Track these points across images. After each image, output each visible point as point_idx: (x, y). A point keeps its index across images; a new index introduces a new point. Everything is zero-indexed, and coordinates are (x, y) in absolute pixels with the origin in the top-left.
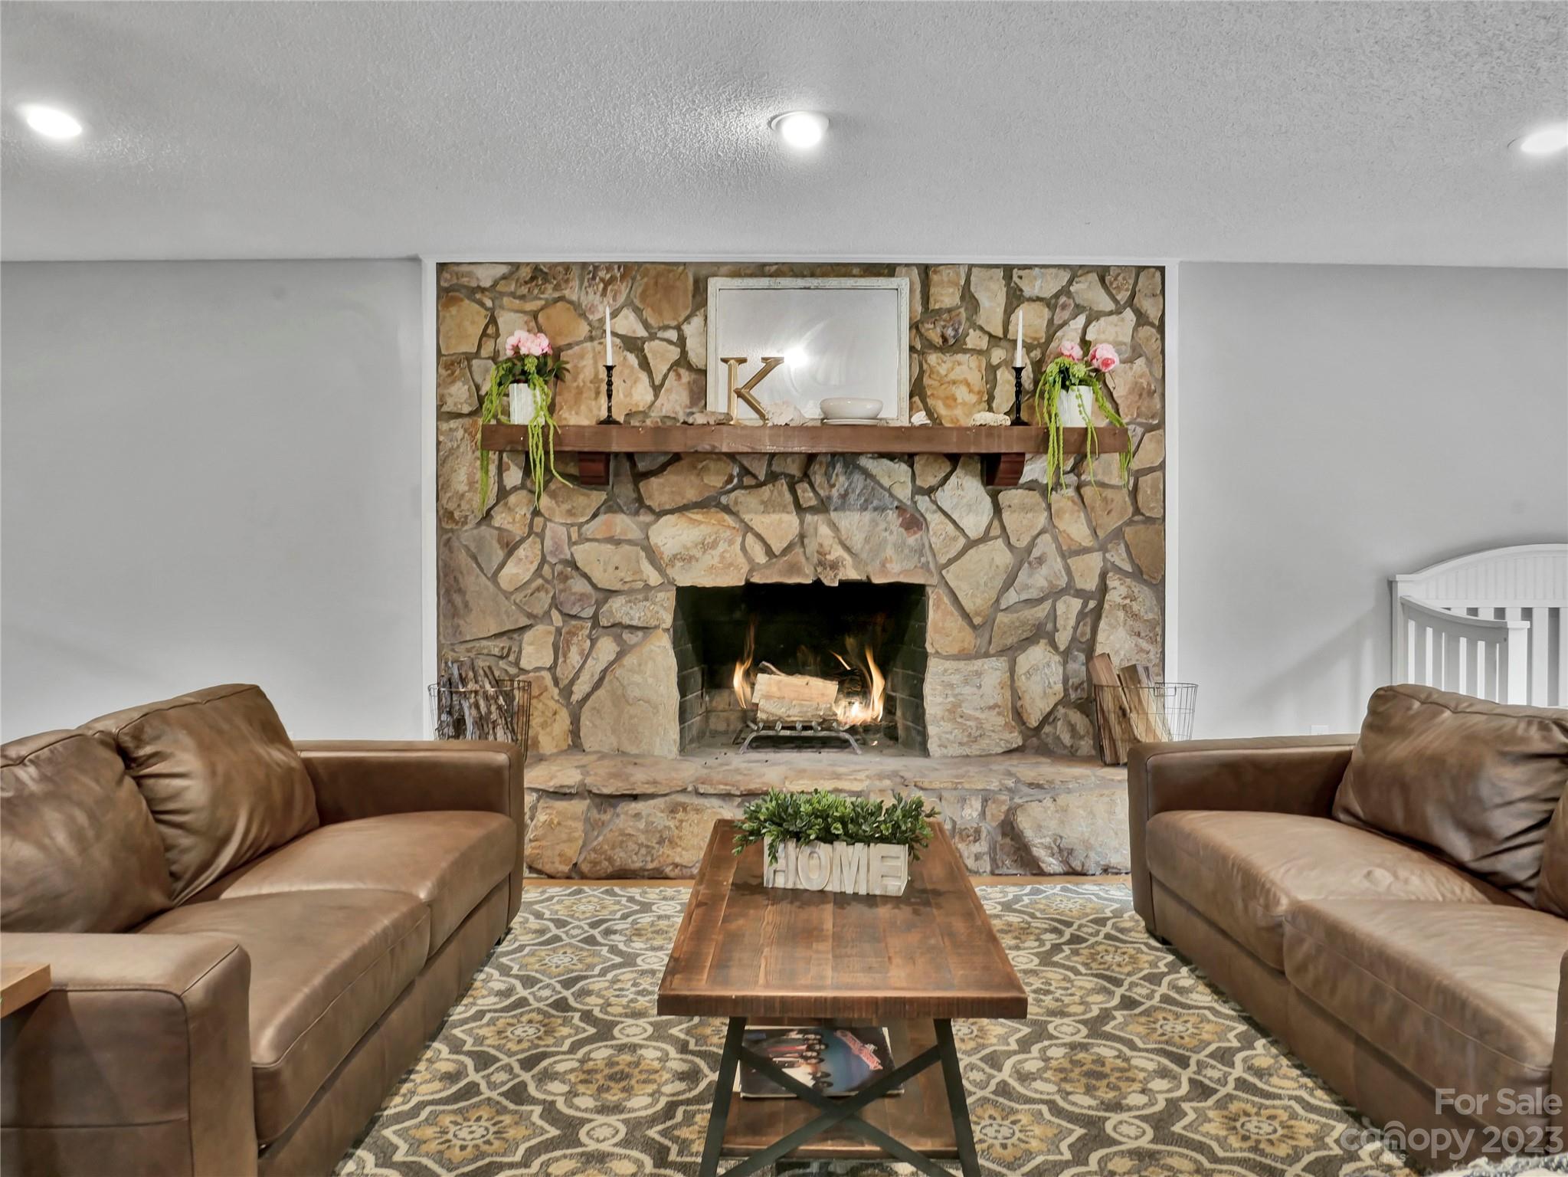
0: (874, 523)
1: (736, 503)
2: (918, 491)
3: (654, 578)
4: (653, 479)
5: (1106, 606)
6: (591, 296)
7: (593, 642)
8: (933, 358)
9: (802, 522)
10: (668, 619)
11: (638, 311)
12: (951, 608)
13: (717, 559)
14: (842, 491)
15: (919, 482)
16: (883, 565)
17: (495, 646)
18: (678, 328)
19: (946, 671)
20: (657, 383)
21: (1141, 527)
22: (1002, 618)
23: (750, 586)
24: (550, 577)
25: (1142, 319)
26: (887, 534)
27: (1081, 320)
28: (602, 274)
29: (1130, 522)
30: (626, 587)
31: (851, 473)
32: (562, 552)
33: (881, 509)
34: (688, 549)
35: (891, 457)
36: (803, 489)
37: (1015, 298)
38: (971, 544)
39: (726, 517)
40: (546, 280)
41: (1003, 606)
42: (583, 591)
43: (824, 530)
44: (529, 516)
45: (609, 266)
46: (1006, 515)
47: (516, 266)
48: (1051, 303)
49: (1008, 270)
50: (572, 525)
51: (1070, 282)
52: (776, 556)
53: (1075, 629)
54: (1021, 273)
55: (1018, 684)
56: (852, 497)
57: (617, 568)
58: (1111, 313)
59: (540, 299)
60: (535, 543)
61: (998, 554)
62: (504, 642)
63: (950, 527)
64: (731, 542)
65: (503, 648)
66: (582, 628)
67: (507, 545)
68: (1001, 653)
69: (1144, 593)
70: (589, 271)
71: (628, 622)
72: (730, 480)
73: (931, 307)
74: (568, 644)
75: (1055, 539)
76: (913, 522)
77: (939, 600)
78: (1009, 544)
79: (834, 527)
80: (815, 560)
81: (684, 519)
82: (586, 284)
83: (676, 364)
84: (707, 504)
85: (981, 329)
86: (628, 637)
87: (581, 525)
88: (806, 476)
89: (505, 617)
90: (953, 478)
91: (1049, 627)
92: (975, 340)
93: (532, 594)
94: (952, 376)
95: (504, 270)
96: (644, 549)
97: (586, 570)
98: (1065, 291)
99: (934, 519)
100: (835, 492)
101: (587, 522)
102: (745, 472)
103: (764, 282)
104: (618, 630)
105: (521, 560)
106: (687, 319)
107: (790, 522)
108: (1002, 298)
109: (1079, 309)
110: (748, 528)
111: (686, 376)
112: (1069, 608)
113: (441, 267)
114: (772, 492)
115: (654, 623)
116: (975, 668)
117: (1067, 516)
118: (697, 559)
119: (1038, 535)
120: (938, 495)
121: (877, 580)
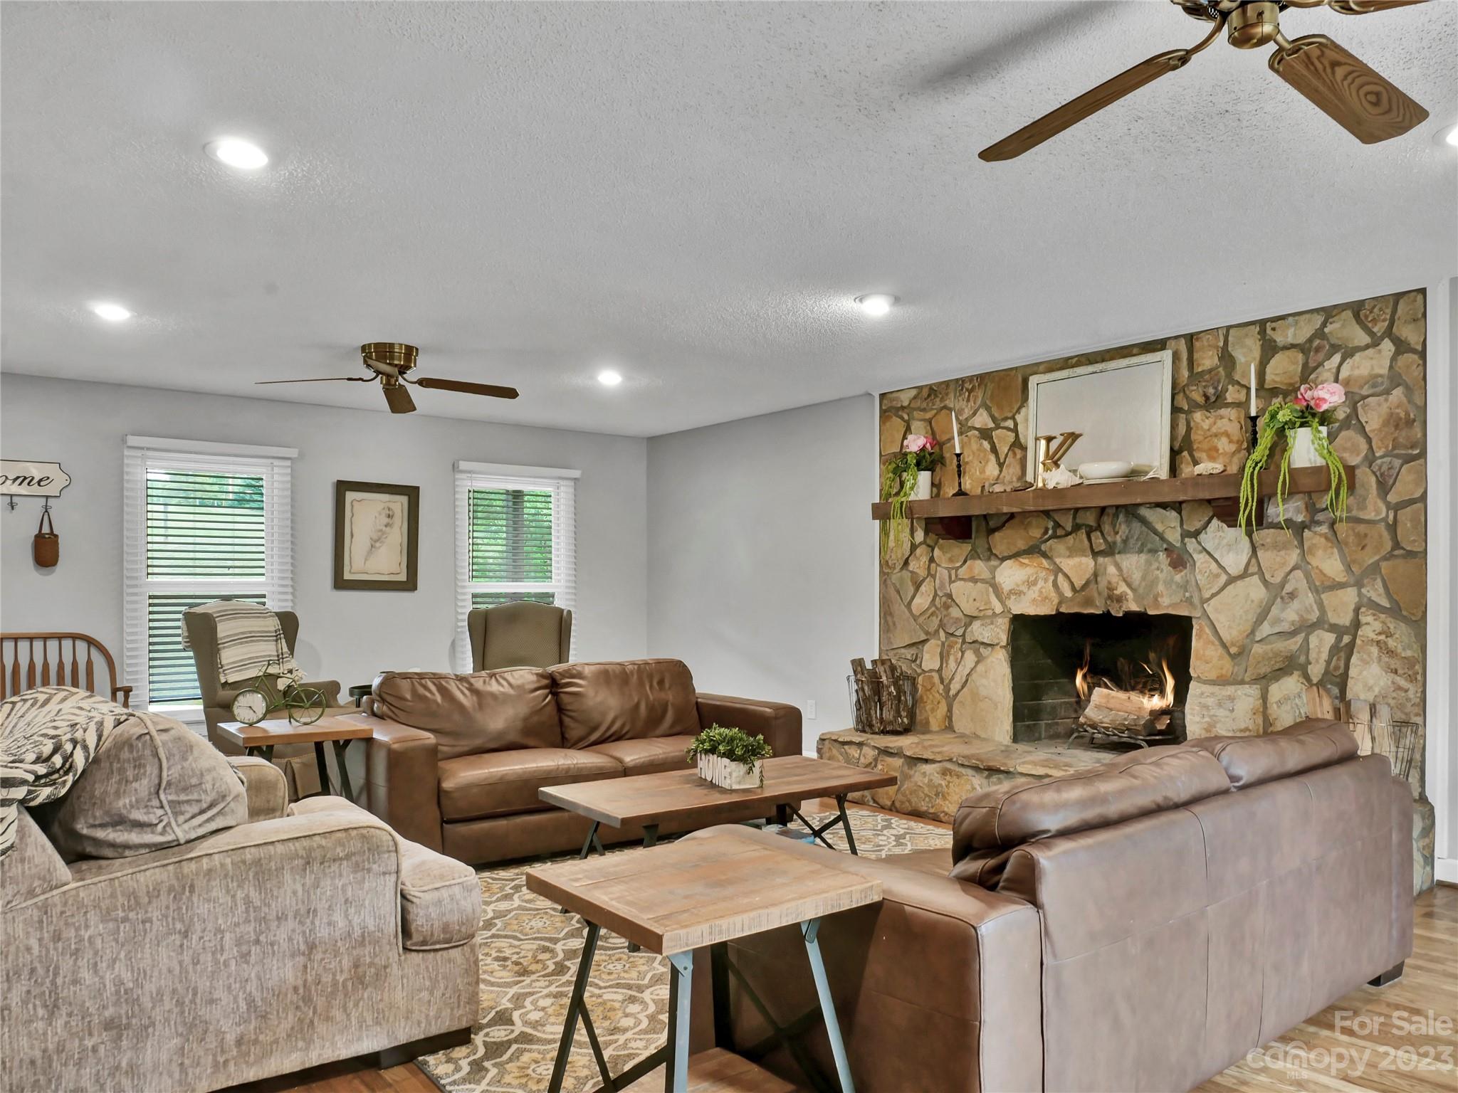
0: (1149, 563)
1: (1051, 549)
2: (1186, 534)
3: (998, 608)
4: (997, 534)
5: (1358, 641)
6: (961, 402)
7: (963, 653)
8: (1197, 416)
9: (1096, 564)
10: (1004, 639)
11: (988, 409)
12: (1212, 638)
13: (1037, 594)
14: (1124, 537)
15: (1185, 527)
16: (1156, 599)
17: (909, 654)
18: (1013, 418)
19: (1202, 694)
20: (1001, 462)
21: (1401, 561)
22: (1257, 649)
23: (1059, 615)
24: (938, 606)
25: (1401, 347)
26: (1158, 572)
27: (1337, 358)
28: (967, 385)
29: (1389, 557)
30: (982, 614)
31: (1132, 522)
32: (945, 588)
33: (1154, 551)
34: (1018, 586)
35: (1164, 506)
36: (1096, 536)
37: (1270, 349)
38: (1232, 580)
39: (1044, 561)
40: (936, 396)
41: (1258, 638)
42: (957, 616)
43: (1112, 570)
44: (927, 563)
45: (971, 378)
46: (1259, 554)
47: (920, 388)
48: (1303, 348)
49: (1262, 323)
50: (953, 568)
51: (1324, 325)
52: (1077, 592)
53: (1328, 662)
54: (1274, 325)
55: (1269, 711)
56: (1132, 541)
57: (975, 600)
58: (1367, 348)
59: (933, 409)
60: (931, 582)
61: (1254, 590)
62: (913, 651)
63: (1214, 565)
64: (1046, 580)
65: (913, 655)
66: (956, 643)
67: (916, 583)
68: (1255, 680)
69: (1401, 630)
70: (960, 384)
71: (982, 640)
72: (1046, 532)
73: (1195, 371)
74: (948, 654)
75: (1308, 576)
76: (1179, 560)
77: (1201, 629)
78: (1265, 582)
79: (1119, 567)
80: (1106, 594)
81: (1017, 563)
82: (958, 394)
83: (1012, 446)
84: (1034, 550)
85: (1238, 383)
87: (957, 569)
88: (1099, 528)
89: (914, 633)
90: (1213, 524)
91: (1302, 659)
92: (1232, 394)
93: (929, 618)
94: (1214, 430)
95: (914, 392)
96: (992, 586)
97: (958, 602)
98: (1320, 334)
99: (1200, 559)
100: (1118, 538)
101: (961, 566)
102: (1057, 525)
103: (1065, 373)
104: (977, 645)
105: (923, 593)
106: (1018, 410)
107: (1088, 563)
108: (1257, 353)
109: (1334, 349)
110: (1058, 570)
111: (1019, 454)
112: (1322, 642)
113: (883, 396)
114: (1075, 540)
115: (996, 641)
116: (1229, 693)
117: (1320, 553)
118: (1024, 594)
119: (1291, 571)
120: (1202, 537)
121: (1150, 612)
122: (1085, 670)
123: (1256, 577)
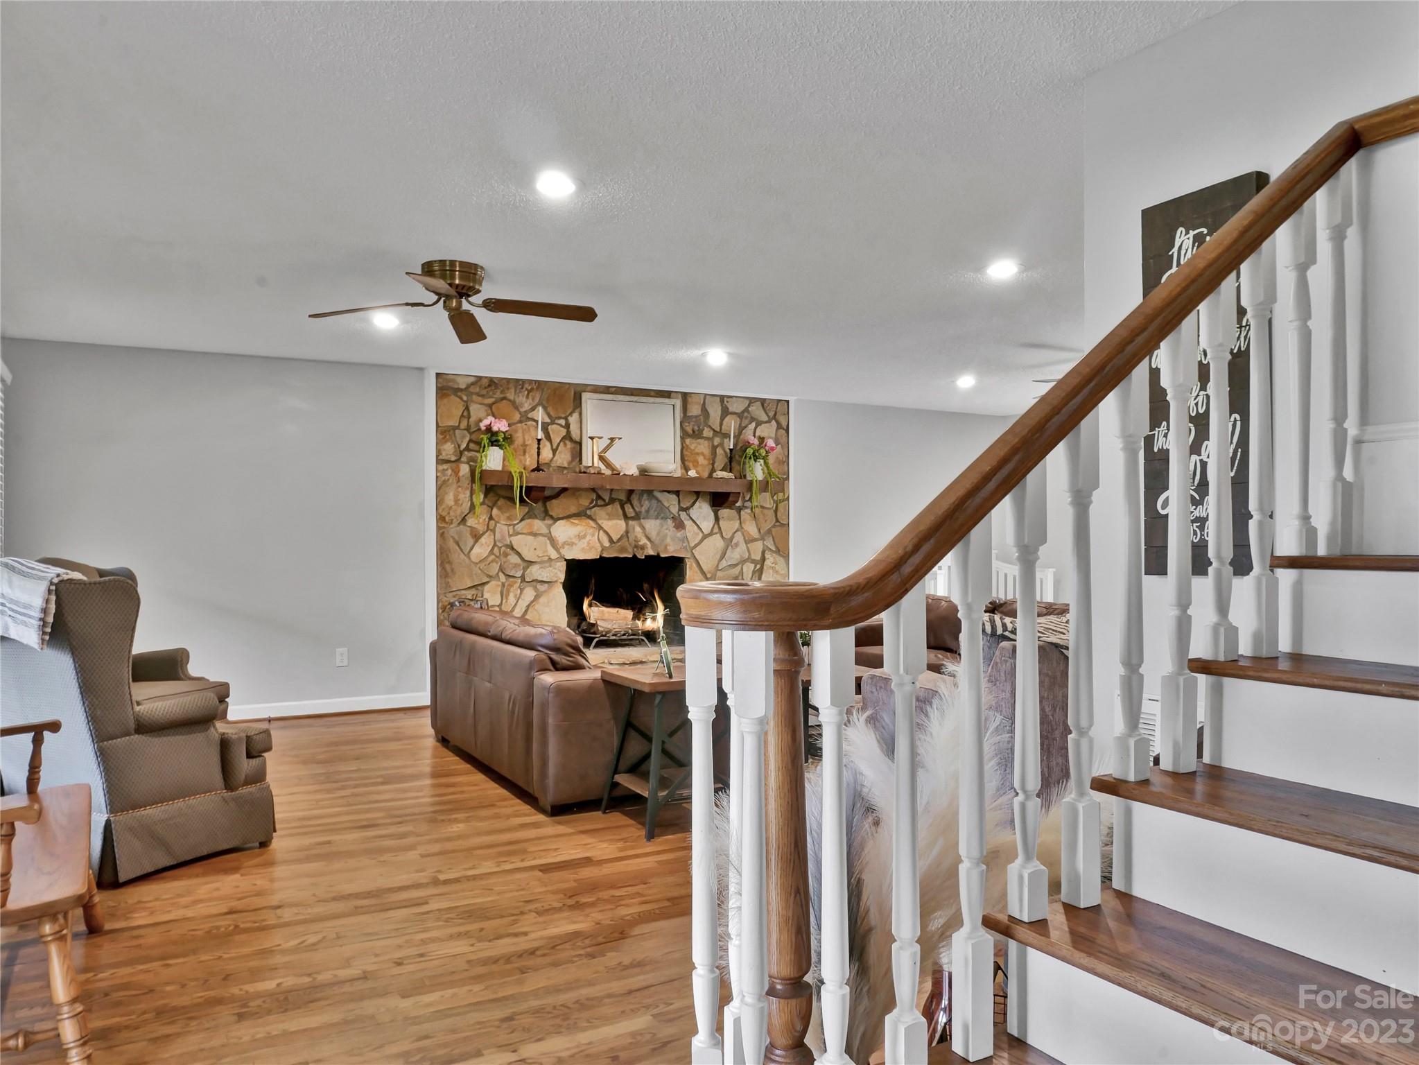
0: (662, 526)
1: (595, 514)
2: (681, 509)
3: (554, 555)
4: (553, 501)
5: (765, 567)
6: (521, 398)
7: (522, 590)
8: (688, 441)
9: (627, 524)
10: (562, 577)
11: (545, 408)
12: (696, 569)
13: (586, 544)
14: (647, 508)
15: (682, 505)
16: (666, 547)
17: (469, 594)
18: (566, 419)
20: (554, 447)
21: (779, 528)
22: (720, 574)
23: (602, 559)
24: (498, 554)
25: (779, 426)
26: (667, 531)
27: (753, 425)
28: (527, 386)
29: (774, 526)
30: (539, 560)
31: (651, 500)
32: (505, 540)
33: (665, 518)
34: (571, 539)
35: (669, 492)
36: (628, 508)
37: (725, 412)
38: (705, 537)
39: (591, 522)
40: (497, 388)
41: (720, 568)
42: (515, 562)
43: (638, 529)
44: (487, 520)
45: (530, 382)
46: (721, 522)
47: (480, 378)
48: (740, 416)
49: (722, 398)
50: (510, 525)
51: (749, 406)
52: (614, 543)
54: (728, 400)
56: (652, 512)
57: (535, 549)
58: (766, 422)
59: (493, 397)
60: (490, 535)
61: (716, 542)
62: (473, 591)
63: (695, 527)
64: (593, 535)
65: (473, 595)
66: (516, 582)
67: (475, 536)
69: (781, 560)
70: (519, 384)
71: (541, 579)
72: (591, 503)
73: (688, 415)
74: (508, 591)
75: (743, 534)
76: (680, 525)
77: (691, 566)
78: (722, 536)
79: (643, 528)
80: (633, 545)
81: (568, 523)
82: (518, 391)
83: (563, 439)
84: (581, 514)
85: (710, 427)
86: (542, 588)
87: (514, 525)
88: (629, 500)
89: (475, 577)
90: (697, 503)
92: (707, 433)
93: (489, 564)
94: (697, 451)
95: (472, 379)
96: (549, 539)
97: (519, 550)
98: (746, 410)
99: (688, 523)
100: (643, 509)
101: (518, 523)
102: (599, 497)
103: (609, 396)
104: (534, 583)
105: (482, 544)
106: (571, 414)
107: (621, 524)
108: (719, 413)
109: (753, 419)
110: (600, 528)
111: (569, 445)
112: (749, 569)
113: (438, 375)
114: (612, 508)
115: (555, 579)
117: (747, 523)
118: (576, 544)
119: (735, 532)
120: (691, 511)
121: (662, 556)
122: (591, 598)
123: (718, 535)
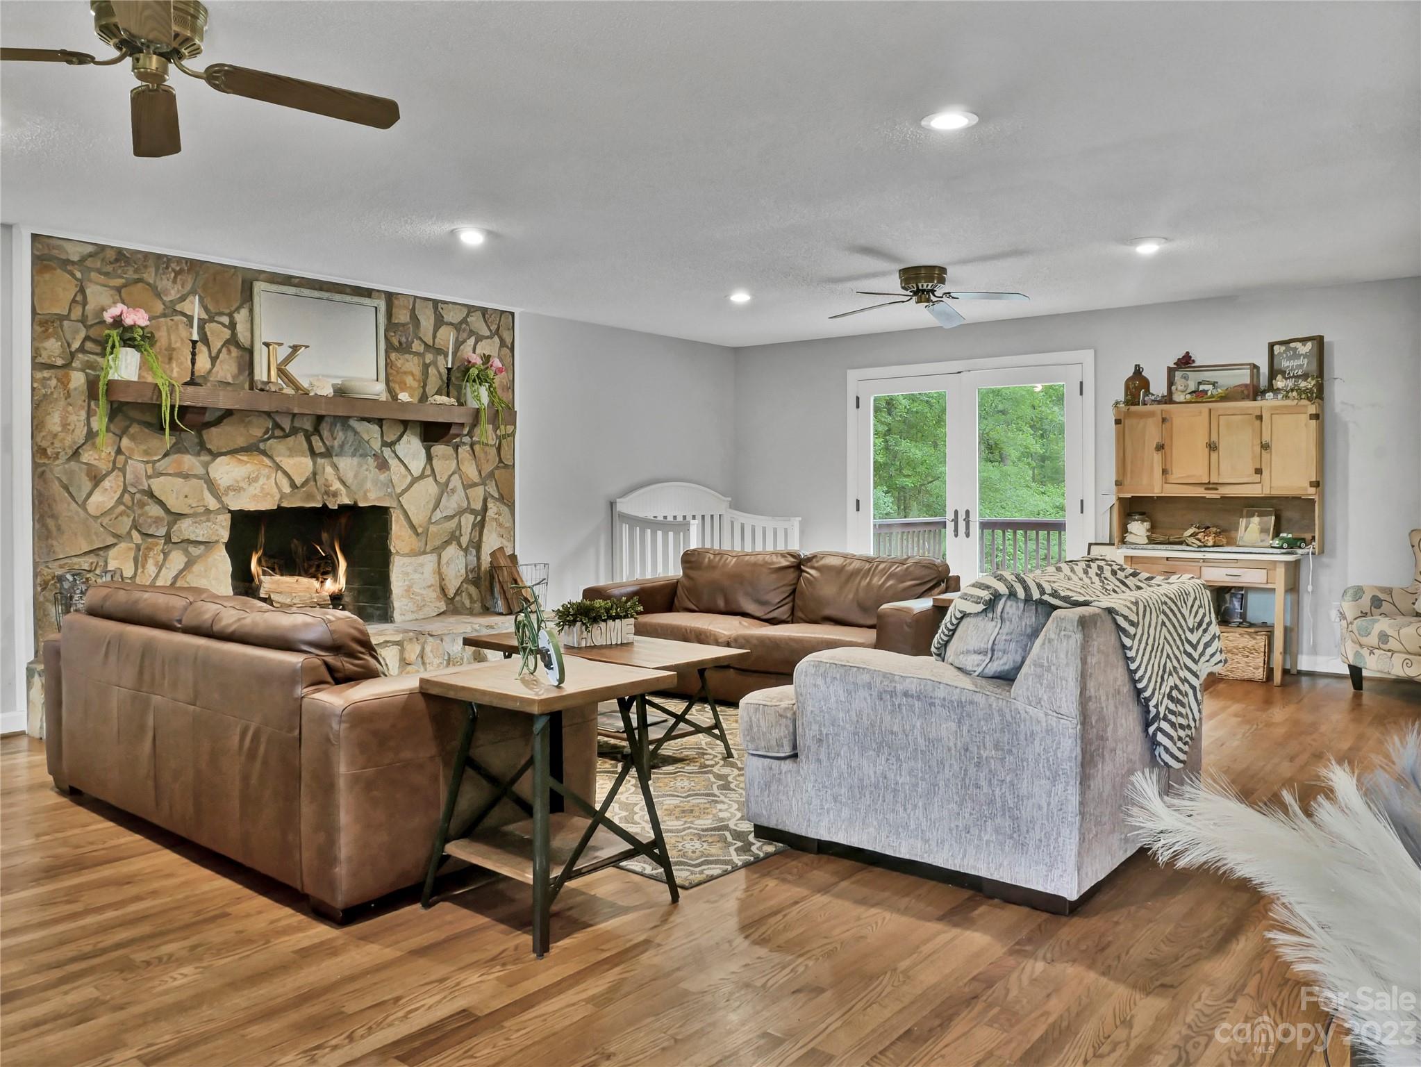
0: (360, 465)
1: (271, 449)
2: (385, 444)
3: (212, 504)
4: (213, 429)
5: (487, 519)
6: (165, 282)
7: (166, 555)
8: (393, 356)
9: (315, 463)
10: (225, 535)
11: (201, 299)
12: (405, 523)
13: (258, 490)
14: (340, 443)
15: (385, 439)
16: (365, 494)
17: (85, 562)
18: (231, 315)
19: (404, 564)
20: (213, 355)
21: (503, 470)
22: (433, 529)
23: (281, 510)
24: (130, 504)
25: (503, 343)
26: (367, 473)
27: (473, 340)
28: (173, 265)
29: (497, 468)
30: (191, 511)
31: (346, 430)
32: (141, 484)
33: (364, 456)
34: (238, 482)
35: (369, 420)
36: (316, 440)
37: (439, 322)
38: (415, 480)
39: (265, 459)
40: (128, 264)
41: (433, 521)
42: (157, 515)
43: (329, 470)
44: (113, 454)
45: (179, 260)
46: (434, 462)
47: (103, 248)
48: (457, 327)
49: (436, 303)
50: (147, 462)
51: (468, 315)
52: (297, 487)
53: (471, 533)
54: (443, 306)
55: (442, 570)
56: (347, 447)
57: (186, 497)
58: (488, 337)
59: (123, 278)
60: (118, 476)
61: (428, 488)
62: (92, 559)
63: (403, 468)
64: (268, 478)
65: (92, 563)
66: (157, 544)
67: (95, 477)
68: (433, 551)
69: (505, 510)
70: (162, 262)
71: (195, 539)
72: (266, 433)
73: (394, 322)
74: (146, 558)
75: (461, 478)
76: (383, 465)
77: (398, 517)
78: (436, 480)
79: (336, 467)
80: (323, 490)
81: (235, 459)
82: (161, 271)
83: (227, 343)
84: (252, 449)
85: (421, 339)
86: (195, 551)
87: (154, 462)
88: (317, 431)
89: (94, 537)
90: (405, 436)
91: (457, 533)
92: (417, 346)
93: (116, 518)
94: (404, 369)
95: (90, 249)
96: (205, 482)
97: (162, 498)
98: (464, 321)
99: (393, 463)
100: (336, 443)
101: (159, 460)
102: (277, 426)
103: (292, 290)
104: (184, 545)
105: (107, 489)
106: (238, 310)
107: (307, 462)
108: (432, 322)
109: (472, 333)
110: (278, 467)
111: (235, 352)
112: (468, 520)
113: (35, 237)
114: (295, 441)
115: (214, 538)
116: (420, 561)
117: (466, 463)
118: (244, 490)
119: (452, 475)
120: (397, 446)
121: (361, 505)
123: (431, 478)
